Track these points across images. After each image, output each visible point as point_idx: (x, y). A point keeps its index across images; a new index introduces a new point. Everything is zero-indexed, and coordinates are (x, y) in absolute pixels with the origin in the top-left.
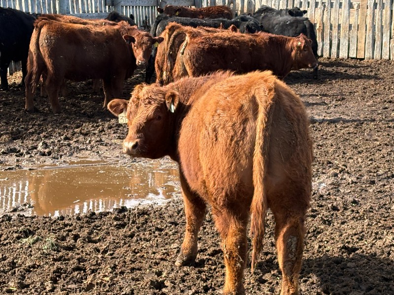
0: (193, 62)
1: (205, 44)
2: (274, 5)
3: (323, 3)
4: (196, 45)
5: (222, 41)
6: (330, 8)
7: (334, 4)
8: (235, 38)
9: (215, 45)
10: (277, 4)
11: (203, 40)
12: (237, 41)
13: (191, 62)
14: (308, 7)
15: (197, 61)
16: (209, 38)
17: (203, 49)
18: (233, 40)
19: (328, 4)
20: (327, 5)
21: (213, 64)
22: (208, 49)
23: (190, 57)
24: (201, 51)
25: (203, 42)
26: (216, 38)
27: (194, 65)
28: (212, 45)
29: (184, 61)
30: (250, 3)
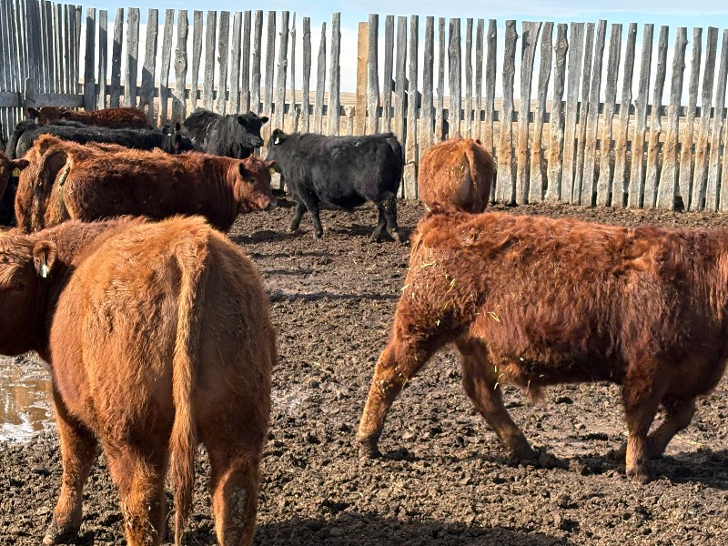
2: (218, 108)
3: (296, 106)
4: (85, 173)
6: (307, 114)
7: (314, 108)
10: (222, 106)
11: (97, 165)
13: (76, 201)
14: (273, 112)
15: (86, 199)
16: (106, 161)
17: (97, 178)
18: (146, 165)
19: (305, 107)
20: (302, 109)
22: (104, 179)
23: (75, 193)
24: (93, 183)
25: (95, 168)
26: (119, 160)
28: (112, 172)
29: (64, 198)
30: (176, 103)
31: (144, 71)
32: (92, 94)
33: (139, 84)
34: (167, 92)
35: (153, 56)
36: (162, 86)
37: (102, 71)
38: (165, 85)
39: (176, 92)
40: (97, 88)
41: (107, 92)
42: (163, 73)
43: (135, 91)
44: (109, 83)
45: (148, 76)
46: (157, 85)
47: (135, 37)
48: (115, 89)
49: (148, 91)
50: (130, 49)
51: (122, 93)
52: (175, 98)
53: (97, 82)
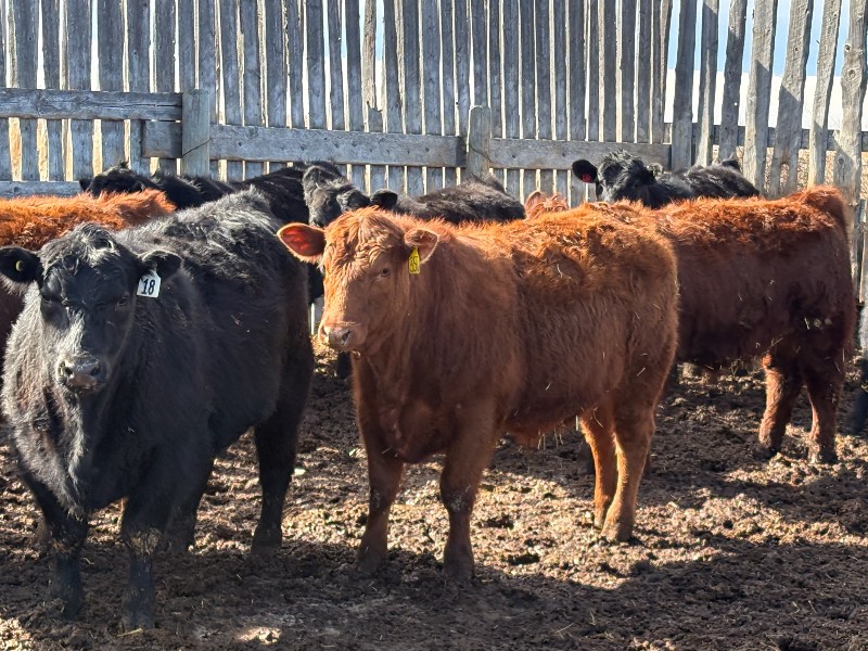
30: (842, 162)
31: (784, 94)
32: (685, 143)
33: (773, 122)
34: (825, 138)
35: (800, 61)
36: (816, 125)
37: (707, 96)
38: (821, 124)
39: (845, 140)
40: (696, 128)
41: (713, 139)
42: (818, 98)
43: (766, 137)
44: (718, 121)
45: (791, 106)
46: (807, 122)
47: (769, 24)
48: (728, 133)
49: (787, 137)
50: (759, 49)
51: (740, 142)
52: (840, 151)
53: (695, 120)
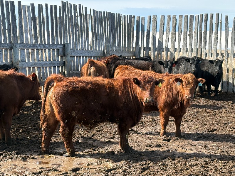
0: (58, 103)
1: (69, 87)
2: (188, 55)
3: (222, 54)
4: (61, 88)
5: (85, 84)
6: (227, 58)
7: (230, 55)
8: (97, 82)
9: (78, 87)
10: (190, 54)
11: (68, 84)
12: (98, 84)
13: (56, 103)
14: (212, 57)
15: (61, 102)
16: (73, 82)
17: (67, 91)
18: (95, 84)
19: (226, 55)
20: (224, 55)
21: (76, 104)
22: (71, 91)
23: (56, 99)
24: (65, 93)
25: (67, 85)
26: (80, 81)
27: (59, 105)
28: (75, 88)
30: (171, 54)
31: (159, 41)
32: (138, 51)
33: (157, 46)
34: (168, 50)
35: (162, 35)
37: (142, 41)
38: (167, 47)
39: (172, 50)
40: (140, 48)
41: (144, 50)
42: (166, 42)
43: (155, 49)
44: (145, 46)
45: (160, 43)
46: (164, 47)
47: (155, 27)
48: (147, 49)
49: (160, 49)
50: (153, 32)
51: (150, 50)
52: (171, 52)
53: (140, 46)
